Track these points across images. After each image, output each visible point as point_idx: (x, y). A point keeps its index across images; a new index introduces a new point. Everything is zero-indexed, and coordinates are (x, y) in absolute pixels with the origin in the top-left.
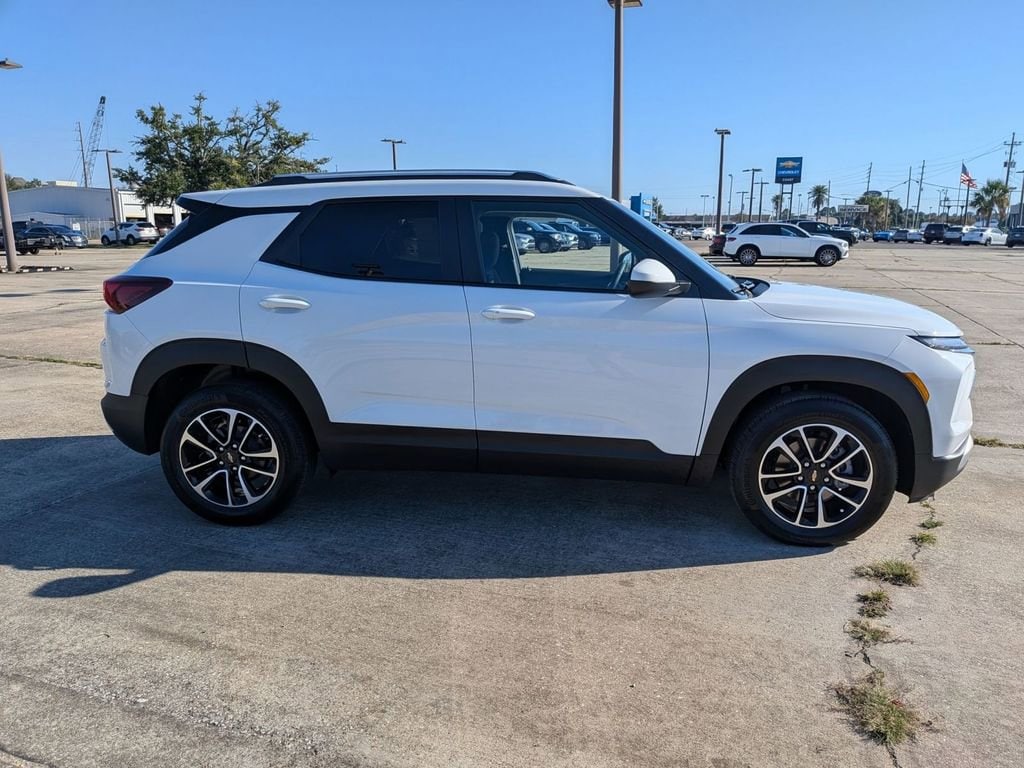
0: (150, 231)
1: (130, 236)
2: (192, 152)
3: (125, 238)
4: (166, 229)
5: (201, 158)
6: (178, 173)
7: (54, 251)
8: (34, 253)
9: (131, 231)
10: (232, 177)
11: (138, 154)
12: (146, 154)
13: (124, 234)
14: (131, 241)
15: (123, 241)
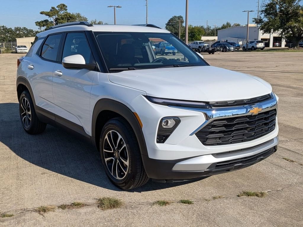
0: (261, 44)
1: (253, 47)
2: (285, 9)
3: (251, 47)
4: (277, 44)
5: (289, 11)
6: (277, 18)
7: (218, 53)
8: (213, 53)
9: (253, 44)
10: (299, 19)
11: (261, 11)
12: (266, 11)
13: (250, 46)
14: (253, 49)
15: (249, 49)
